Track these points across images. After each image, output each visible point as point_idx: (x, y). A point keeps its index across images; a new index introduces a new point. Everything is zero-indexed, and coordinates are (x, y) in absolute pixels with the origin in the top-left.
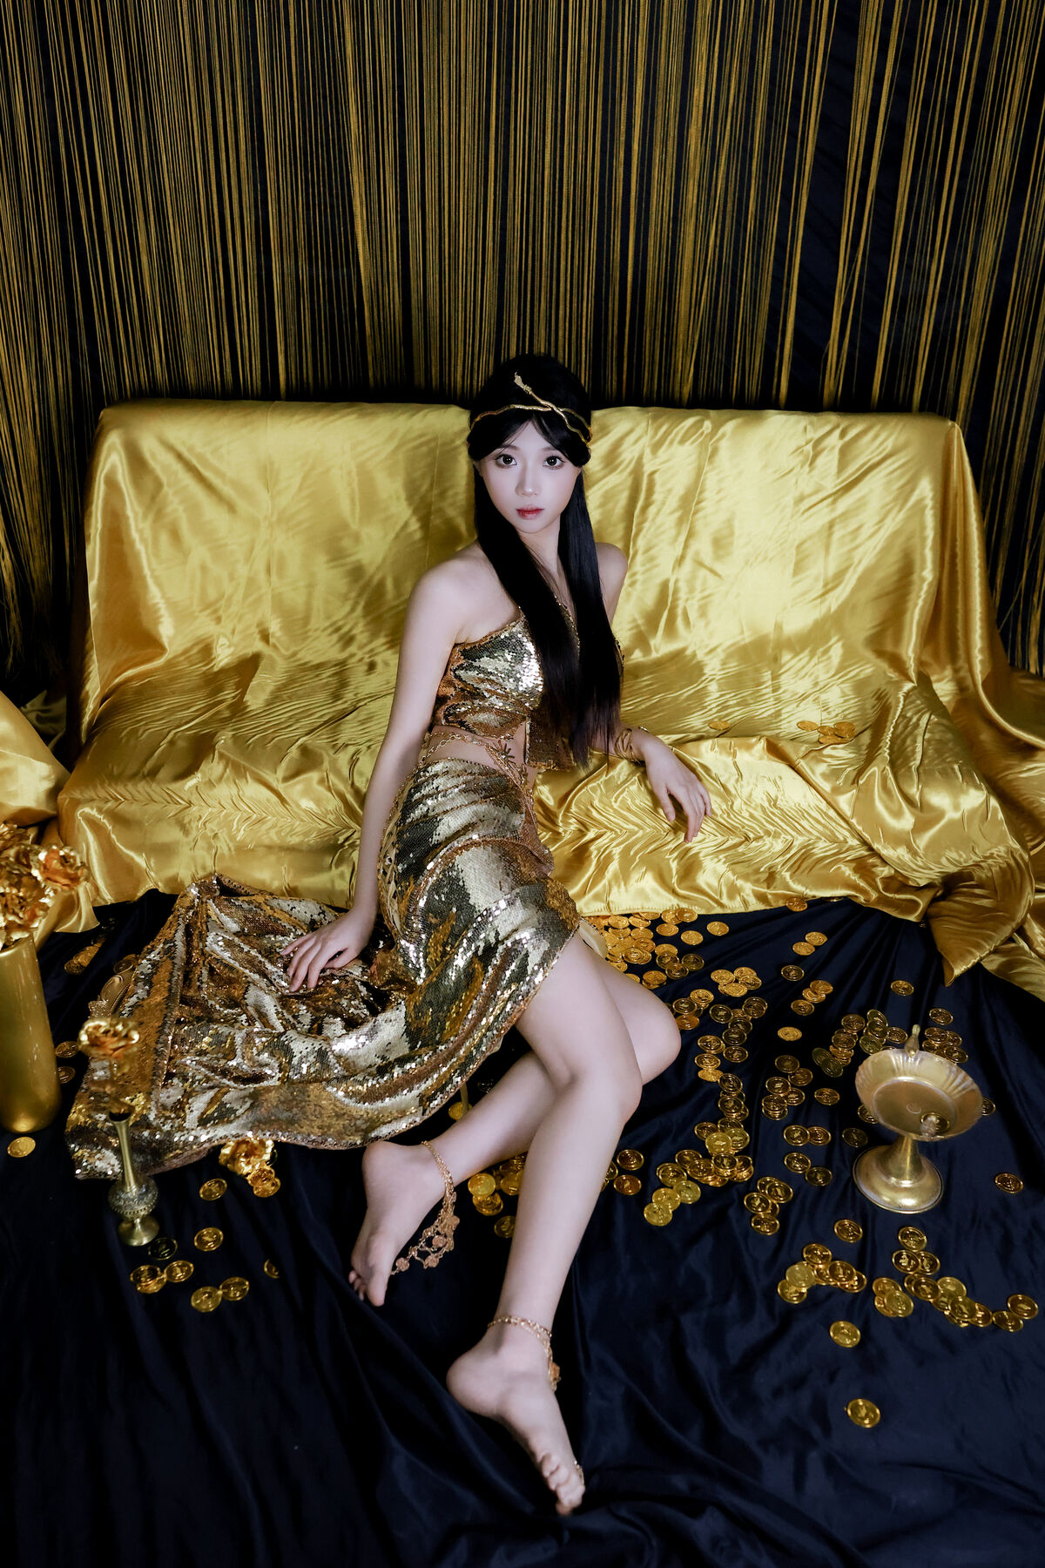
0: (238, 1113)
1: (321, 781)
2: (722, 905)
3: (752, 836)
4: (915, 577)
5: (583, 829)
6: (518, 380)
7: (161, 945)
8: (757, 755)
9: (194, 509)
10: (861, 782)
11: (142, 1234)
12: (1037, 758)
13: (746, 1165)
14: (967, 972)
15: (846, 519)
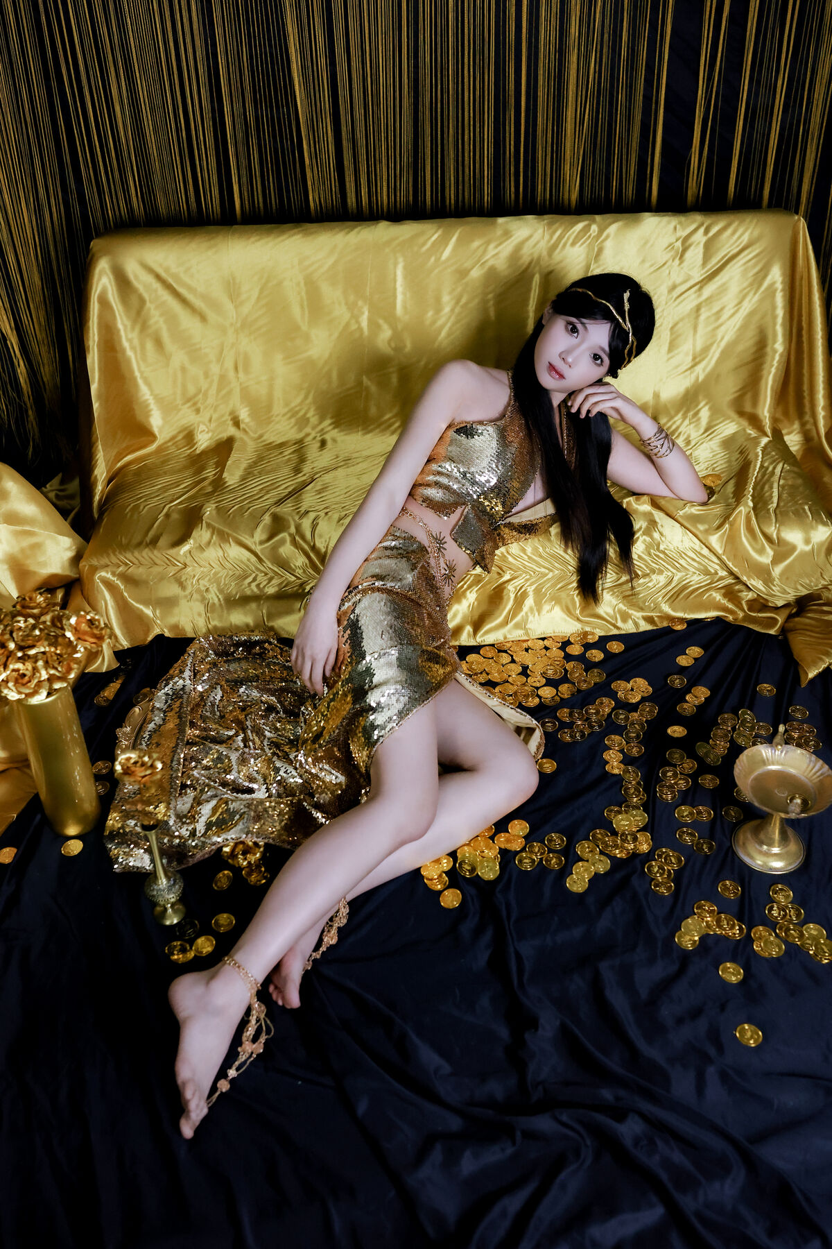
1: (290, 543)
2: (618, 628)
4: (769, 349)
5: (500, 572)
9: (172, 320)
10: (728, 523)
11: (173, 915)
13: (646, 839)
14: (820, 675)
15: (710, 303)
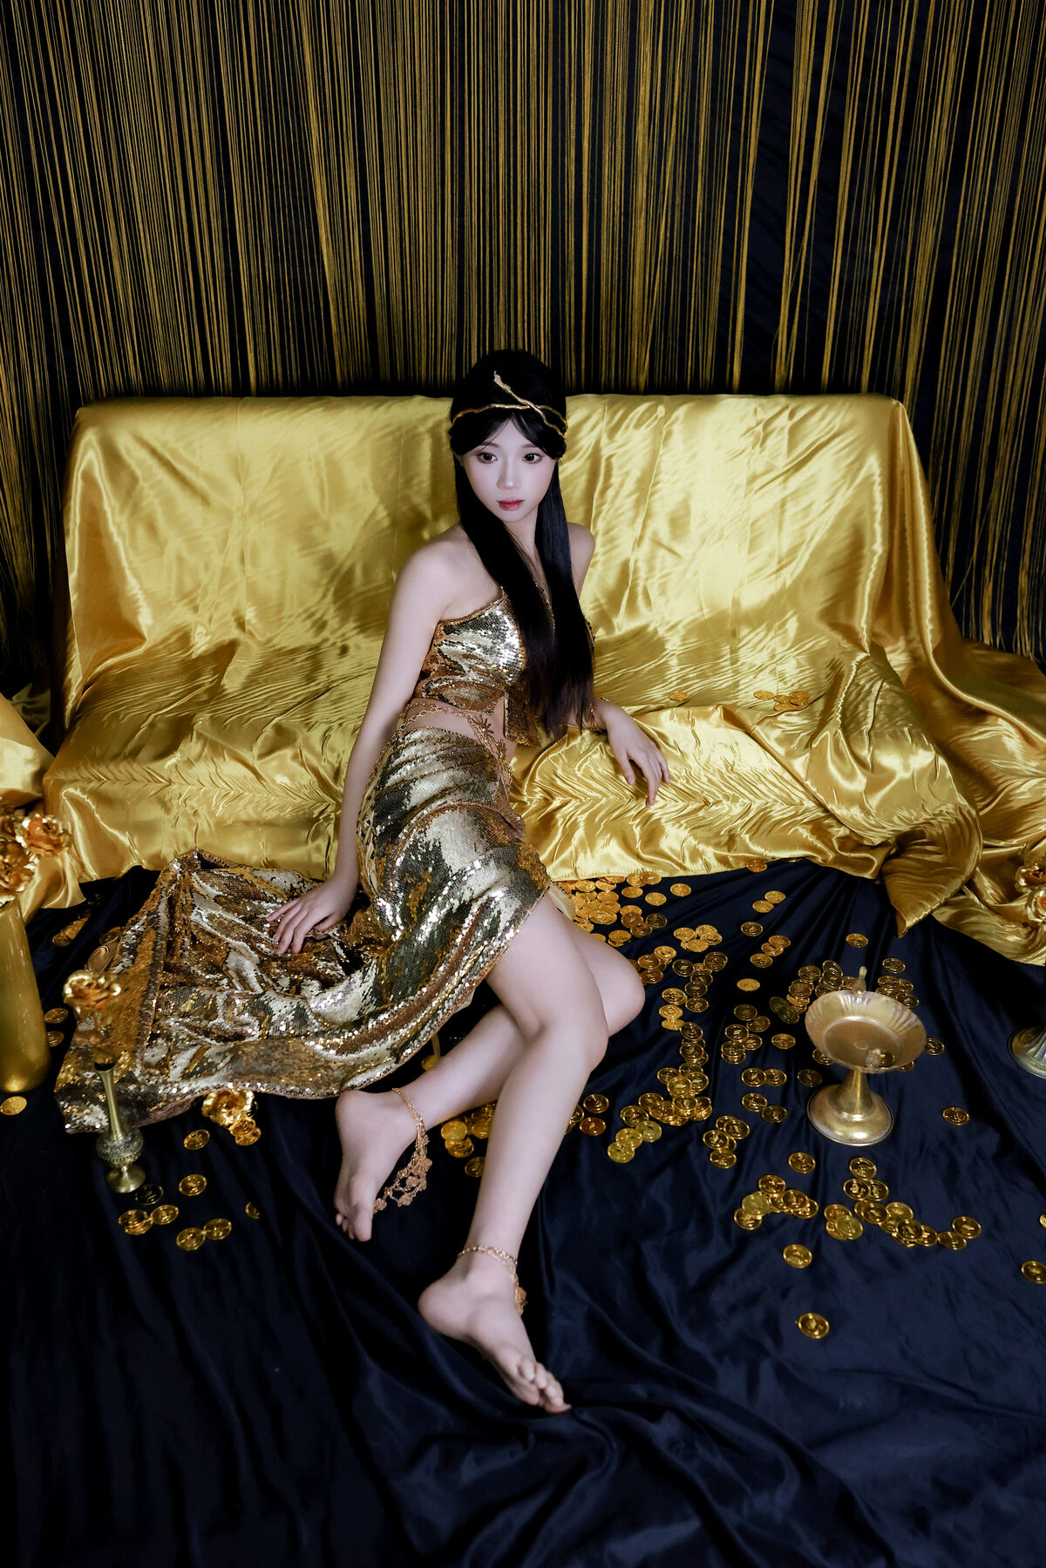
0: (219, 1067)
1: (295, 757)
2: (685, 869)
3: (711, 800)
4: (866, 551)
5: (548, 797)
6: (498, 380)
7: (145, 917)
8: (715, 723)
9: (169, 503)
10: (814, 746)
11: (130, 1181)
12: (988, 723)
13: (705, 1105)
14: (919, 923)
15: (797, 497)
